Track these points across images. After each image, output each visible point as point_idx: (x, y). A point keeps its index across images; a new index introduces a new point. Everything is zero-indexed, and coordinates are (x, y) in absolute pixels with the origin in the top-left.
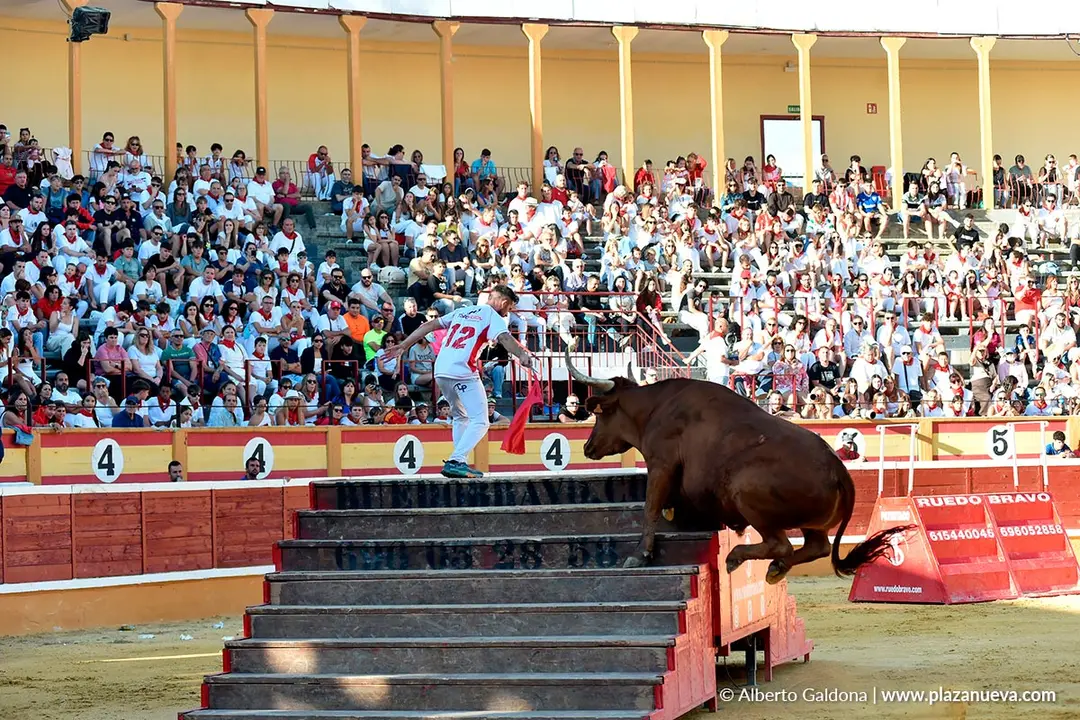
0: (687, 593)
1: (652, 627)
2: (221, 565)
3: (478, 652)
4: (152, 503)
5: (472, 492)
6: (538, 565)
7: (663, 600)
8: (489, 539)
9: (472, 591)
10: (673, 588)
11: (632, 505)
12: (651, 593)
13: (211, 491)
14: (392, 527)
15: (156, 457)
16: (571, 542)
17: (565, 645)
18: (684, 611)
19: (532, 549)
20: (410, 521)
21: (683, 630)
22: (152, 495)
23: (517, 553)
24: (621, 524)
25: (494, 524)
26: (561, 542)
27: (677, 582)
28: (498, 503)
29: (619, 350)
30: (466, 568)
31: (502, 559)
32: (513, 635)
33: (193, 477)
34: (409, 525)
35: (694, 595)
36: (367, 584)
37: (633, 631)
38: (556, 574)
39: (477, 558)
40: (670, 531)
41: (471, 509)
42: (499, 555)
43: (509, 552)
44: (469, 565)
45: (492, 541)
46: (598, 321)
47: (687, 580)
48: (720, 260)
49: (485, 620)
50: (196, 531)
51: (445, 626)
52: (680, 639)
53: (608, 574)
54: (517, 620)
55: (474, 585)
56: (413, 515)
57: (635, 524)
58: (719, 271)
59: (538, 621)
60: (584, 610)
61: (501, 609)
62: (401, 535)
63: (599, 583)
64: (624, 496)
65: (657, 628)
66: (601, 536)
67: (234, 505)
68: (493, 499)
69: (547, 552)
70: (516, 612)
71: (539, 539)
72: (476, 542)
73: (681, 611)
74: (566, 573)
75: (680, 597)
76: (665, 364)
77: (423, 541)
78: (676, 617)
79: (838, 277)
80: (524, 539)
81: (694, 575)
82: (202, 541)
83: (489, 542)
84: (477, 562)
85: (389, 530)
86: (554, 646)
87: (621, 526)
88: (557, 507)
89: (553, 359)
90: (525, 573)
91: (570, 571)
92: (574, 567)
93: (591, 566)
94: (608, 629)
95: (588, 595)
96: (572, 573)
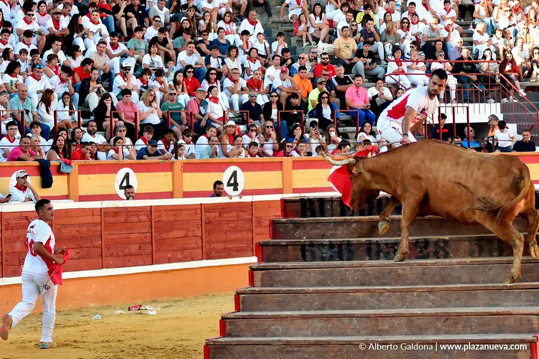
1: (529, 301)
2: (209, 257)
4: (158, 213)
6: (446, 256)
8: (411, 238)
9: (399, 276)
13: (201, 204)
14: (340, 230)
15: (160, 181)
16: (470, 240)
17: (467, 314)
19: (442, 245)
20: (354, 225)
22: (159, 209)
23: (431, 248)
26: (463, 240)
31: (421, 252)
32: (429, 307)
33: (187, 195)
34: (352, 228)
36: (323, 271)
37: (515, 304)
38: (459, 263)
42: (418, 250)
43: (426, 247)
45: (413, 240)
49: (409, 297)
50: (190, 234)
51: (380, 301)
53: (497, 262)
54: (432, 297)
55: (400, 271)
56: (356, 222)
59: (447, 297)
60: (481, 289)
61: (420, 288)
62: (347, 236)
63: (490, 269)
65: (532, 301)
66: (492, 235)
67: (217, 214)
69: (453, 247)
70: (431, 291)
71: (447, 238)
74: (466, 262)
77: (364, 239)
80: (436, 237)
82: (194, 241)
83: (411, 240)
85: (338, 232)
86: (459, 315)
90: (437, 263)
91: (468, 260)
92: (473, 257)
93: (484, 256)
94: (498, 303)
95: (482, 278)
96: (470, 261)
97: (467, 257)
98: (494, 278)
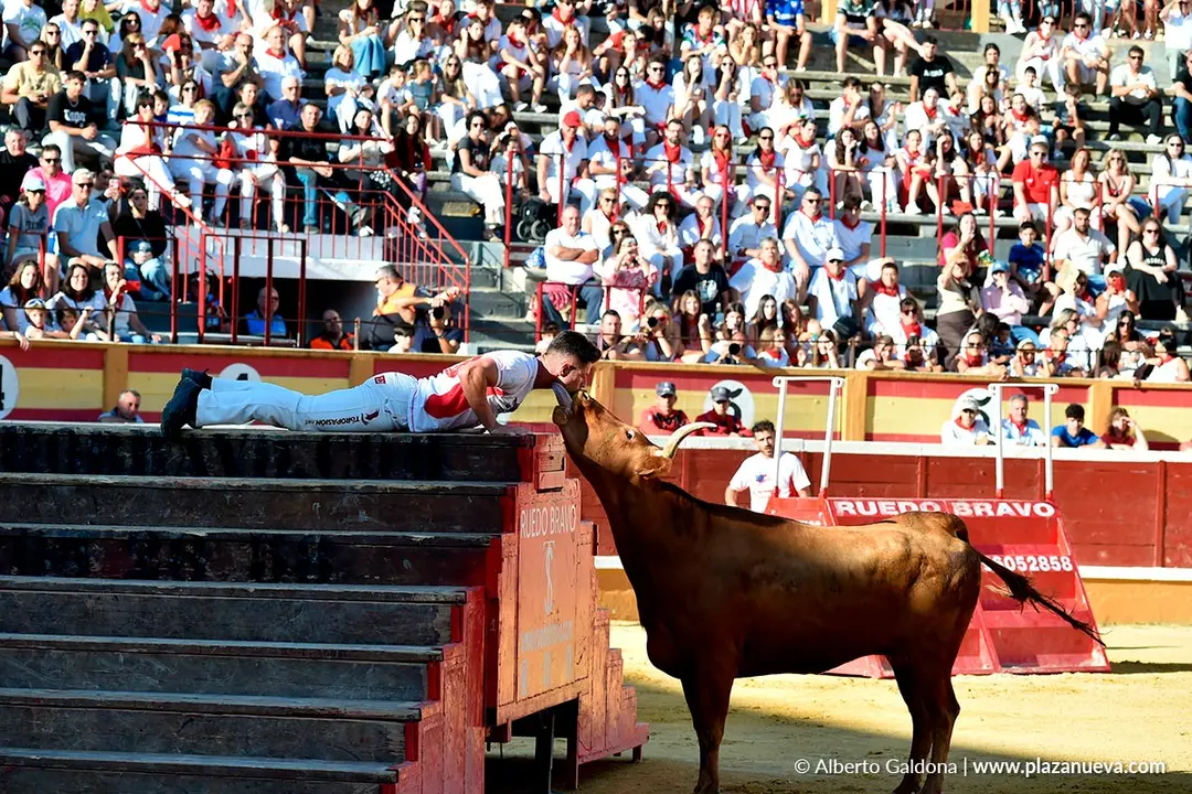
0: (445, 634)
1: (386, 688)
3: (91, 717)
5: (96, 450)
6: (199, 576)
7: (403, 644)
8: (119, 529)
9: (87, 613)
10: (420, 625)
11: (360, 484)
12: (385, 632)
16: (255, 541)
17: (237, 709)
18: (437, 664)
19: (189, 548)
21: (435, 695)
23: (165, 555)
24: (340, 515)
25: (128, 505)
26: (240, 539)
27: (428, 616)
28: (138, 470)
29: (353, 231)
30: (78, 575)
31: (140, 562)
32: (152, 690)
35: (456, 638)
37: (351, 693)
38: (231, 592)
39: (97, 560)
40: (421, 531)
41: (92, 478)
42: (135, 557)
43: (153, 552)
44: (84, 572)
45: (124, 533)
46: (320, 180)
47: (444, 614)
48: (530, 91)
49: (104, 661)
51: (38, 669)
52: (428, 711)
53: (315, 595)
54: (159, 666)
55: (90, 603)
57: (363, 517)
58: (528, 109)
59: (195, 668)
60: (274, 652)
61: (133, 646)
63: (298, 611)
64: (348, 468)
65: (392, 689)
66: (307, 533)
68: (129, 462)
69: (215, 556)
70: (158, 652)
71: (202, 533)
72: (99, 532)
73: (433, 663)
74: (246, 591)
75: (433, 640)
76: (428, 260)
77: (9, 526)
78: (423, 672)
79: (722, 131)
80: (177, 530)
81: (457, 605)
83: (119, 534)
84: (97, 567)
86: (219, 710)
87: (339, 518)
88: (236, 482)
89: (243, 241)
90: (177, 589)
91: (252, 587)
92: (259, 581)
93: (285, 581)
94: (311, 687)
95: (280, 630)
96: (256, 590)
97: (245, 581)
98: (305, 632)
